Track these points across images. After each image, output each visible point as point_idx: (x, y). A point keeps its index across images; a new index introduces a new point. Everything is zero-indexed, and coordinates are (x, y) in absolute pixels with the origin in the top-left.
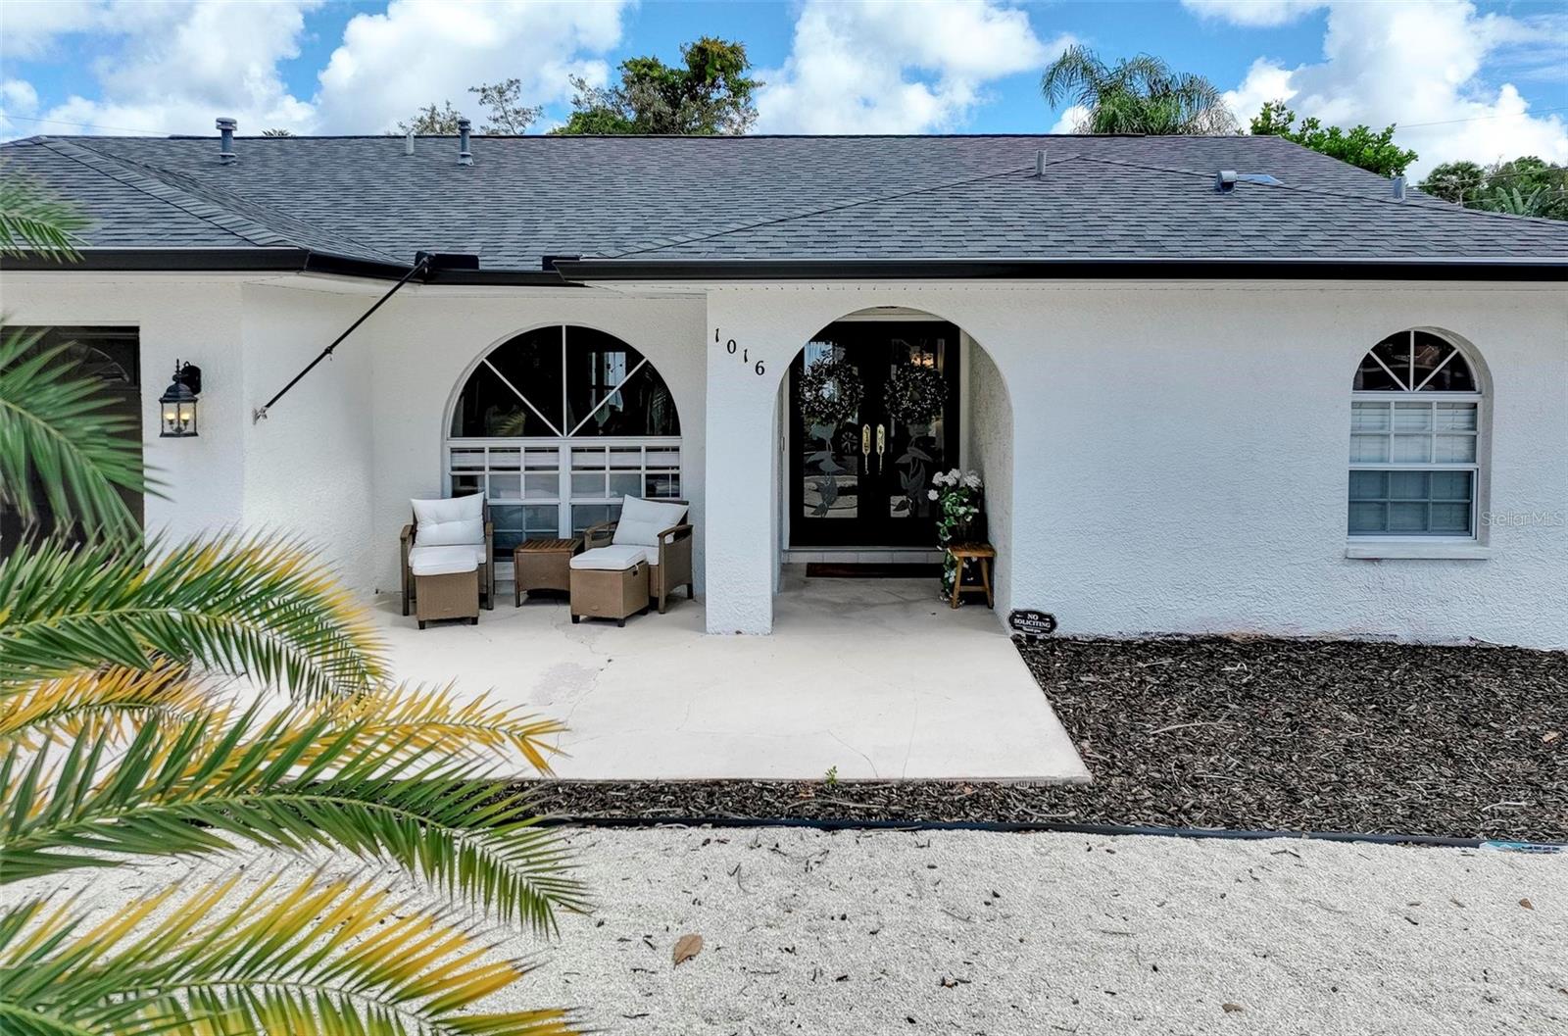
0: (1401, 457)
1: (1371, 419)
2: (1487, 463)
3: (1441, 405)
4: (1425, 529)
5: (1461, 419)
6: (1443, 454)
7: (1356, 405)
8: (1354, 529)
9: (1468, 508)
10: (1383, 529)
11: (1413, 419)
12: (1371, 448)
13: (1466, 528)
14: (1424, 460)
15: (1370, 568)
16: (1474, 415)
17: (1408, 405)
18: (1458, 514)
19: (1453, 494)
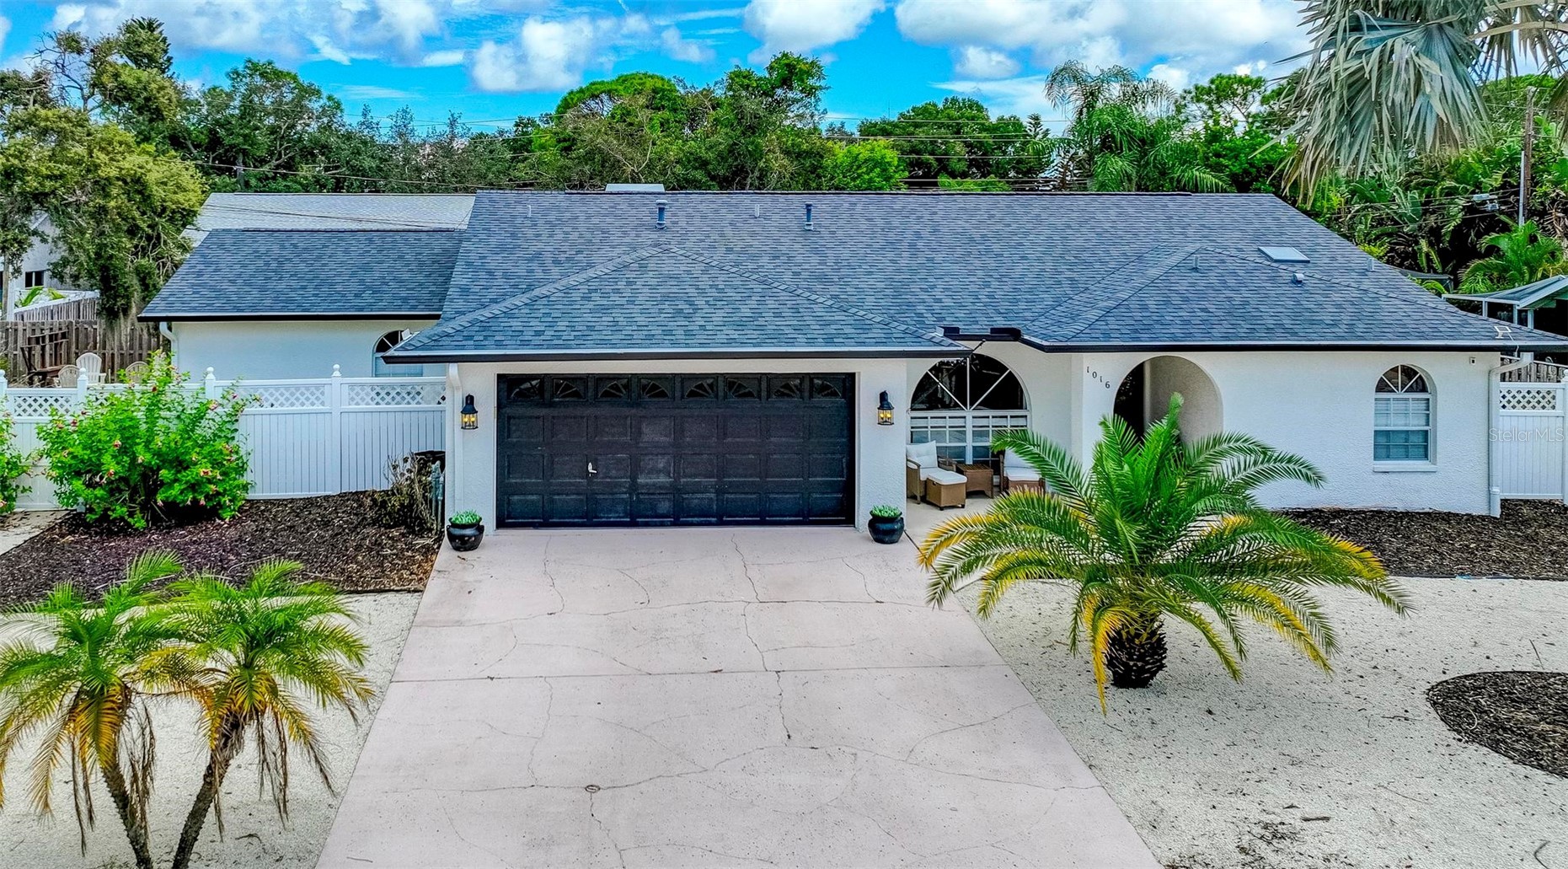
0: (1396, 424)
1: (1382, 405)
2: (1435, 426)
3: (1413, 399)
4: (1407, 457)
5: (1423, 405)
6: (1416, 424)
7: (1376, 399)
8: (1376, 458)
9: (1426, 448)
10: (1388, 457)
11: (1401, 405)
12: (1383, 421)
13: (1426, 456)
14: (1406, 425)
15: (1384, 476)
16: (1428, 403)
17: (1398, 399)
18: (1422, 450)
19: (1418, 440)
